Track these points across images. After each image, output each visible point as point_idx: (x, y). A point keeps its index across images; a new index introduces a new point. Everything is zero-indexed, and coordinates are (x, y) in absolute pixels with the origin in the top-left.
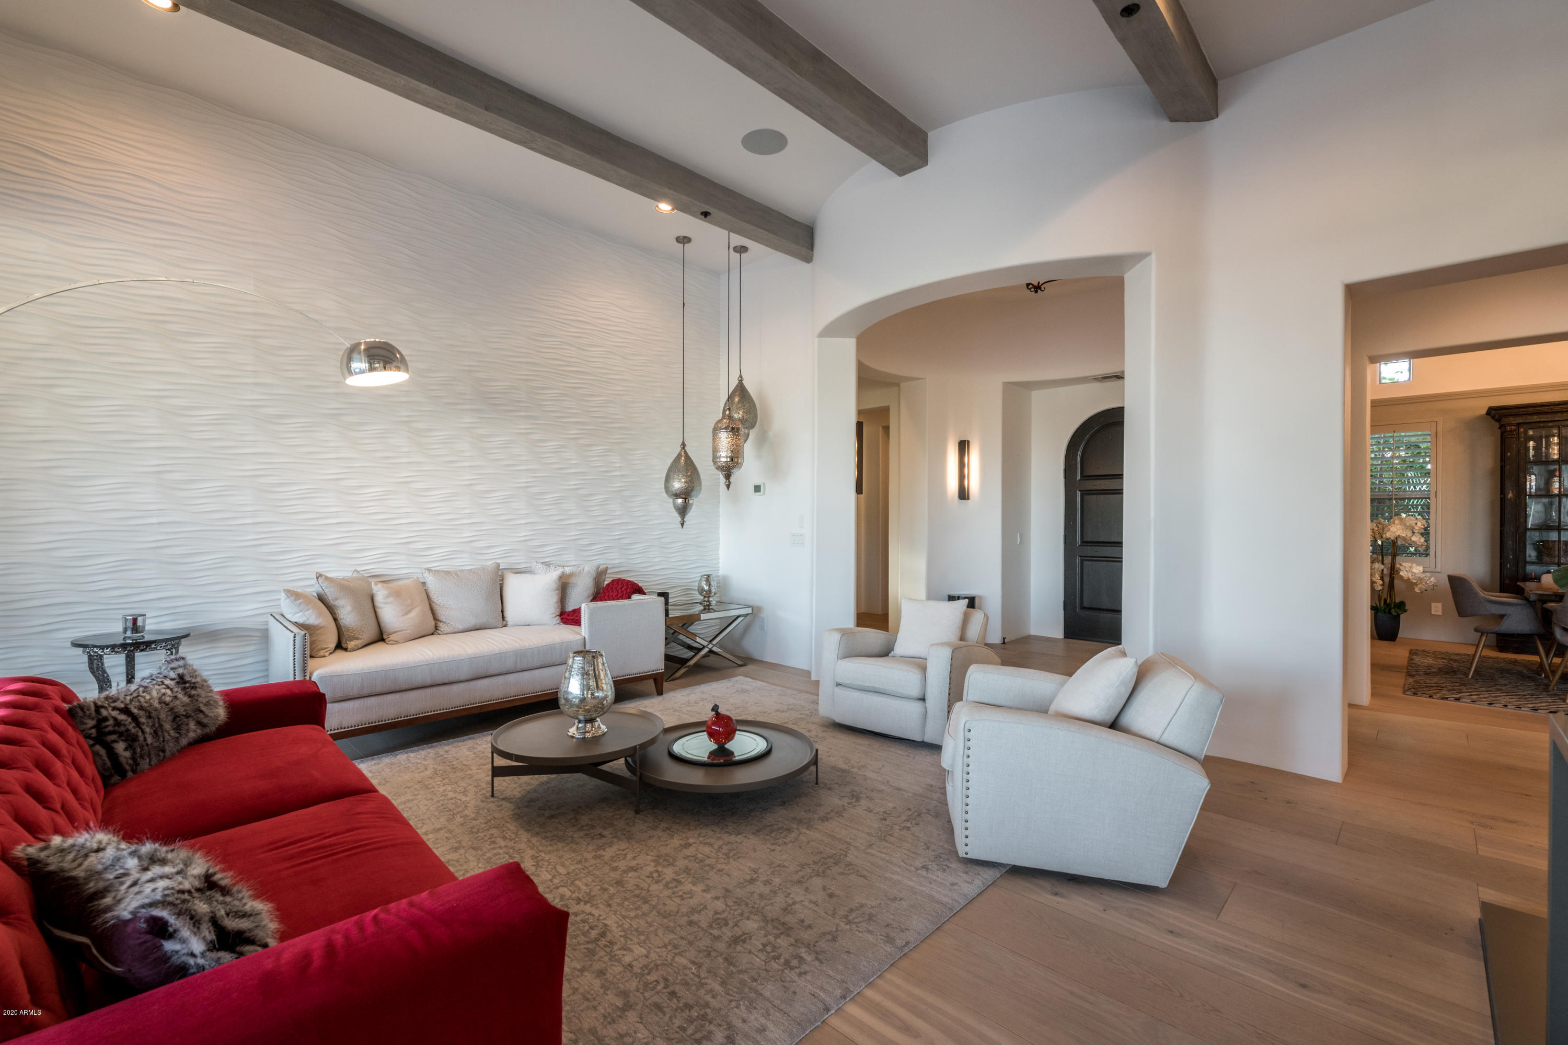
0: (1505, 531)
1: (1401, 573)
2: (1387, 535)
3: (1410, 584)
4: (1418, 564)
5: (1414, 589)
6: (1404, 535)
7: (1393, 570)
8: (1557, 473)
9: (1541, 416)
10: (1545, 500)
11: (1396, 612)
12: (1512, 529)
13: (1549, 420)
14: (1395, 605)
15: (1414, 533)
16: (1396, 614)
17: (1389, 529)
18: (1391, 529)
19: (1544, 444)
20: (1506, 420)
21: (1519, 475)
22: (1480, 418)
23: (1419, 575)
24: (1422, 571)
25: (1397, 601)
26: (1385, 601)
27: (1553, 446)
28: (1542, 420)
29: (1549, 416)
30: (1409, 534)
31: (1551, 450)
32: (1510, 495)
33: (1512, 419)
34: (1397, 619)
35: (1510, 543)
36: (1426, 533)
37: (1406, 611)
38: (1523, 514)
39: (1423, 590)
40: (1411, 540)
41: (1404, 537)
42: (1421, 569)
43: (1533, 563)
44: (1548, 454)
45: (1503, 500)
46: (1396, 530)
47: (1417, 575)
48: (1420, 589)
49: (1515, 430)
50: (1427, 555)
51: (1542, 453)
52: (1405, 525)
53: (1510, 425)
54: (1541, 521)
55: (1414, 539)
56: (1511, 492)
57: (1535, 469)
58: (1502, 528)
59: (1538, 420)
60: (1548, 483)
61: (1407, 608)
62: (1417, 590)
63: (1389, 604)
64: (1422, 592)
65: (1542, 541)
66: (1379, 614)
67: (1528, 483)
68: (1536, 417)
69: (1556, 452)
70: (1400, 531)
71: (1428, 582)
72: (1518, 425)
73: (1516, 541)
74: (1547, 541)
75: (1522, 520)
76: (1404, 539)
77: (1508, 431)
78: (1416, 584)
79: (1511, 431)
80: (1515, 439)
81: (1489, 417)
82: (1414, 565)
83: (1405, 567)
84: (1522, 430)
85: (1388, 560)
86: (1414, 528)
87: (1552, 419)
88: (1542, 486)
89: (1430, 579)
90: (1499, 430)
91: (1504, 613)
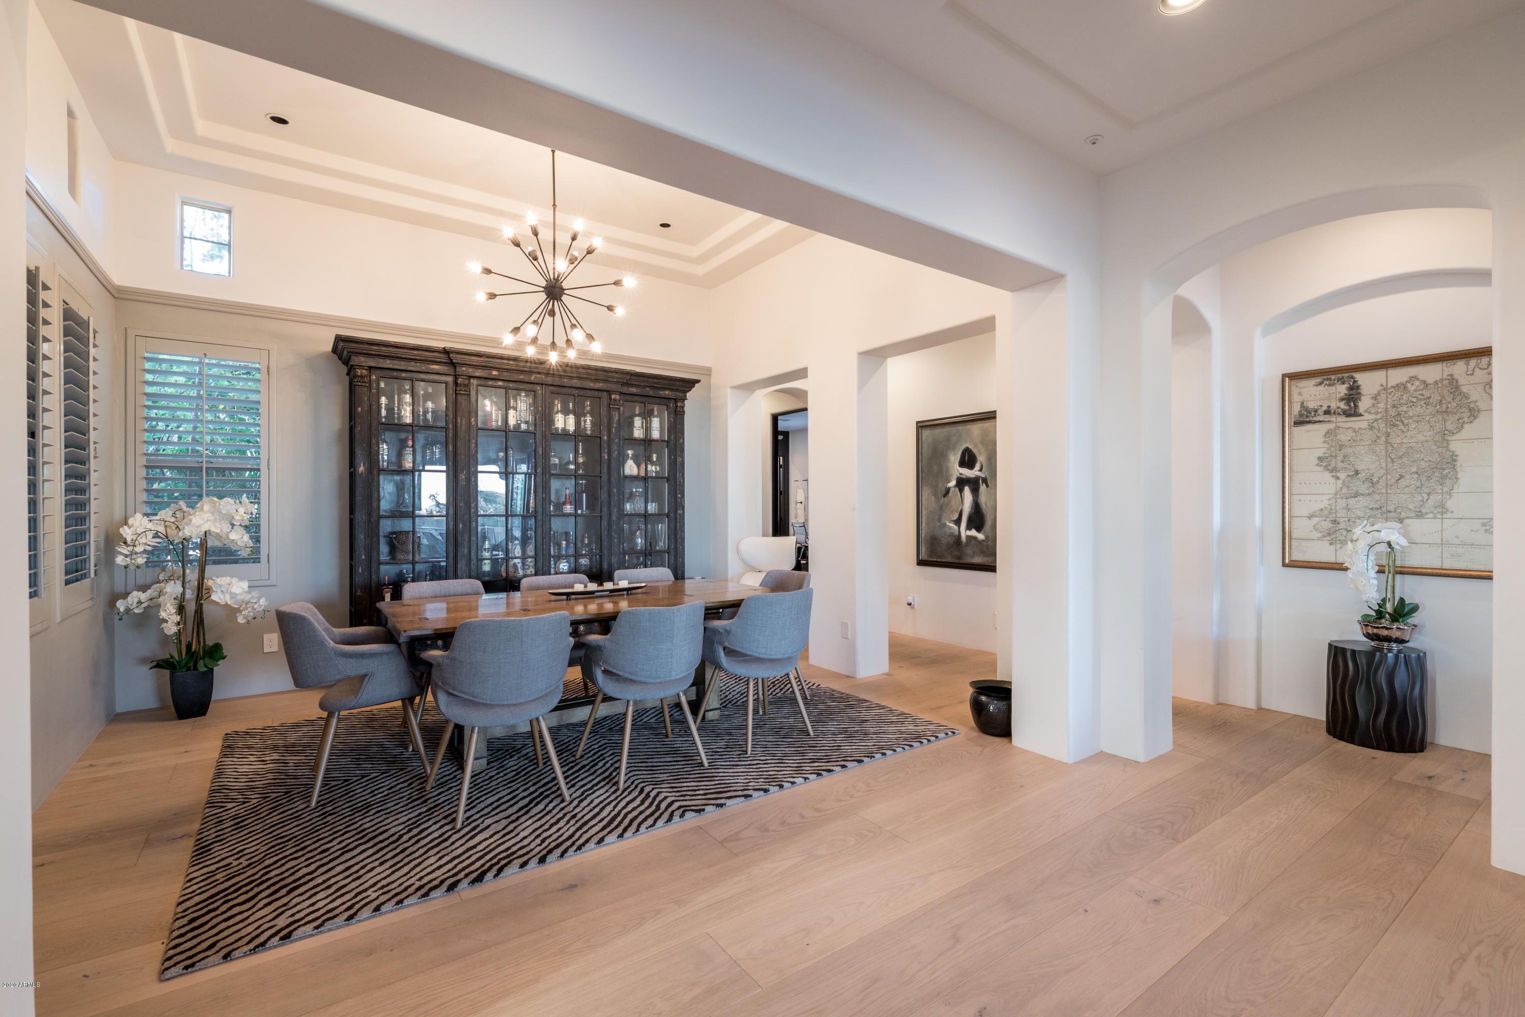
0: (356, 521)
1: (214, 597)
2: (186, 531)
3: (231, 611)
4: (241, 579)
5: (237, 618)
6: (218, 531)
7: (202, 591)
8: (410, 443)
9: (396, 362)
10: (398, 478)
11: (206, 666)
12: (363, 516)
13: (403, 368)
14: (204, 651)
15: (233, 525)
16: (205, 669)
17: (191, 520)
18: (194, 521)
19: (396, 402)
20: (355, 360)
21: (371, 442)
22: (324, 355)
23: (241, 597)
24: (247, 589)
25: (210, 642)
26: (189, 646)
27: (405, 406)
28: (395, 367)
29: (402, 363)
30: (226, 527)
31: (403, 412)
32: (361, 469)
33: (363, 359)
34: (208, 677)
35: (362, 537)
36: (253, 527)
37: (224, 658)
38: (375, 495)
39: (250, 618)
40: (228, 538)
41: (218, 534)
42: (245, 585)
43: (387, 563)
44: (400, 417)
45: (352, 476)
46: (201, 522)
47: (238, 598)
48: (245, 617)
49: (366, 376)
50: (257, 560)
51: (394, 413)
52: (220, 512)
53: (361, 367)
54: (393, 505)
55: (233, 536)
56: (362, 465)
57: (388, 435)
58: (352, 516)
59: (391, 366)
60: (400, 455)
61: (225, 652)
62: (241, 620)
63: (195, 652)
64: (248, 622)
65: (394, 533)
66: (178, 674)
67: (380, 457)
68: (388, 362)
69: (408, 414)
70: (209, 523)
71: (255, 607)
72: (370, 368)
73: (368, 534)
74: (401, 532)
75: (375, 504)
76: (218, 536)
77: (358, 376)
78: (238, 610)
79: (362, 377)
80: (365, 389)
81: (336, 357)
82: (235, 580)
83: (220, 586)
84: (374, 377)
85: (192, 575)
86: (233, 518)
87: (406, 369)
88: (394, 459)
89: (258, 601)
90: (348, 377)
91: (364, 672)
